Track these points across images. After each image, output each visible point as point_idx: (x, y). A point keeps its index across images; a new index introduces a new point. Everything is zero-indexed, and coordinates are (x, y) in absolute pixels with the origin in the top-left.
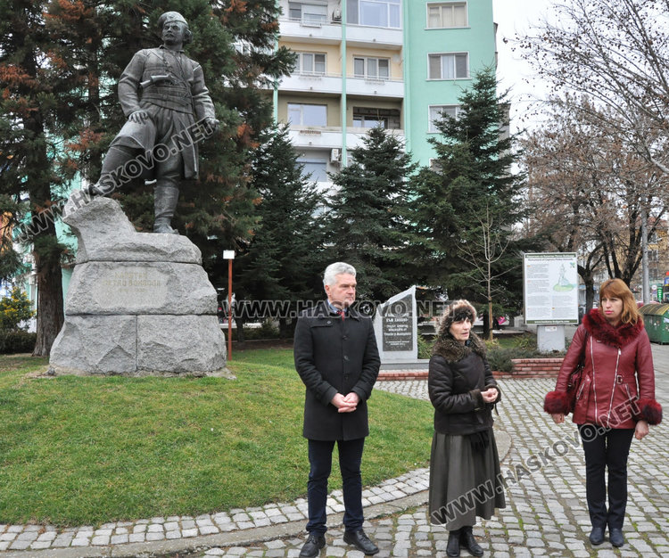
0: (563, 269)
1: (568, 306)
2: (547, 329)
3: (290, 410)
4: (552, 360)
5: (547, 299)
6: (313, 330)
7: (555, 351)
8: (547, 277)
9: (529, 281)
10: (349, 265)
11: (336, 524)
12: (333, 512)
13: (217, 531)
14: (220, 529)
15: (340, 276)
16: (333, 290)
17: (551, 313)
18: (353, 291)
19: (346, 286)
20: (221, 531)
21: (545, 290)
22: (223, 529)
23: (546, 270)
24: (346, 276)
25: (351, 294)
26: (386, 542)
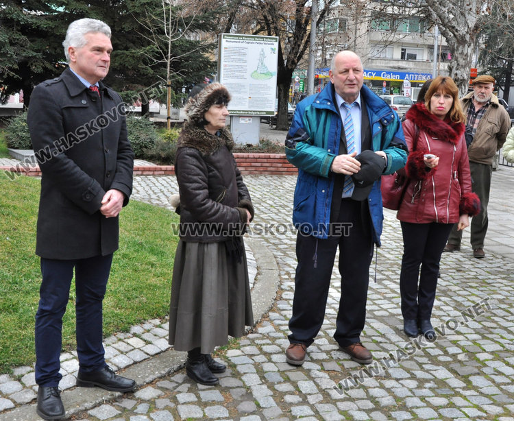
0: (263, 55)
1: (265, 96)
2: (242, 121)
3: (26, 221)
4: (245, 155)
5: (243, 87)
6: (64, 111)
7: (249, 146)
8: (245, 62)
9: (225, 66)
10: (102, 23)
11: (163, 372)
12: (147, 356)
13: (12, 405)
14: (15, 402)
15: (91, 35)
16: (81, 55)
17: (247, 104)
18: (107, 57)
19: (100, 50)
20: (17, 405)
21: (242, 77)
22: (18, 401)
23: (244, 54)
24: (100, 36)
25: (105, 61)
26: (238, 389)
